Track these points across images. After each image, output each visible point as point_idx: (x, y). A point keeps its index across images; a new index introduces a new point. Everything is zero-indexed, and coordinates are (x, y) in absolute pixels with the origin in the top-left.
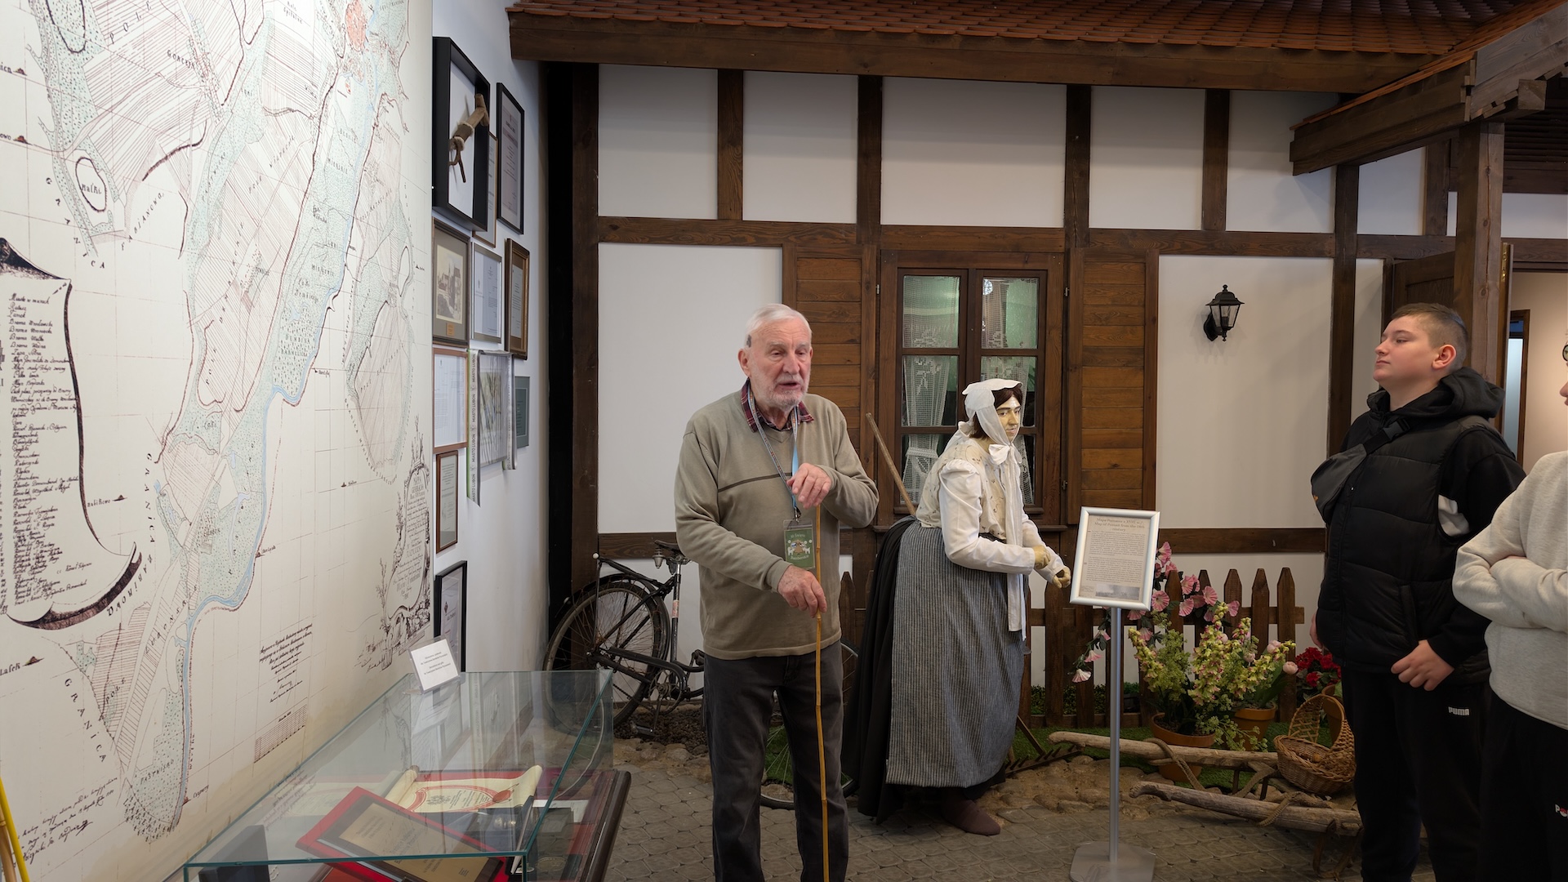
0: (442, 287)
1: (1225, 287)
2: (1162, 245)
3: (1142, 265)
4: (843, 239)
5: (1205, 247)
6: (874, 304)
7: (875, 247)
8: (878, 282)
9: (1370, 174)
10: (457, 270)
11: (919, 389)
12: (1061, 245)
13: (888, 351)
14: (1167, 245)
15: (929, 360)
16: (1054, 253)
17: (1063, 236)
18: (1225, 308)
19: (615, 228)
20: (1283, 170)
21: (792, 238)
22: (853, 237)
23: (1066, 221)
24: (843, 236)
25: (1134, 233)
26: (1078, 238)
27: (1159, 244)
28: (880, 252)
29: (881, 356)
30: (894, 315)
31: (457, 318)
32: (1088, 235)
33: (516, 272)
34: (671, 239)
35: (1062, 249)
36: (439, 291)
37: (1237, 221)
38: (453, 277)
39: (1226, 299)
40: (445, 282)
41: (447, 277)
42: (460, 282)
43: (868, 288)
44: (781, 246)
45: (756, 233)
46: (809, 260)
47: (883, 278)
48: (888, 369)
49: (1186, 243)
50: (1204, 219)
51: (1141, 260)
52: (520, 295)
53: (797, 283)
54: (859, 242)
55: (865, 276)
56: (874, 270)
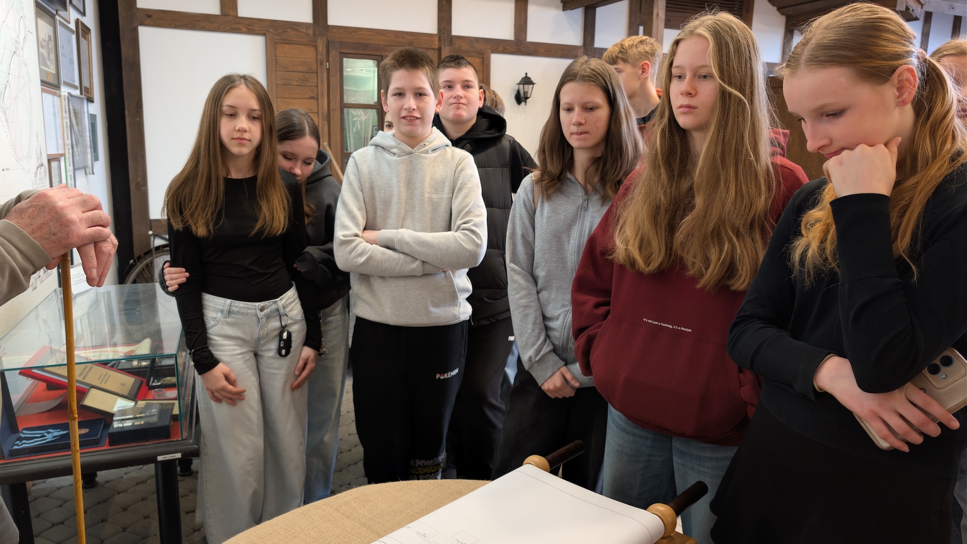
0: (43, 47)
1: (526, 74)
2: (493, 47)
3: (481, 59)
4: (303, 32)
5: (516, 50)
6: (325, 75)
7: (325, 39)
8: (328, 61)
9: (601, 12)
10: (50, 37)
11: (355, 129)
12: (436, 44)
13: (335, 105)
14: (495, 47)
15: (360, 112)
16: (432, 49)
17: (437, 38)
18: (526, 86)
19: (149, 16)
20: (557, 7)
21: (271, 30)
22: (311, 32)
23: (439, 30)
24: (304, 30)
25: (477, 40)
26: (446, 41)
27: (491, 47)
28: (328, 42)
29: (331, 108)
30: (338, 82)
31: (52, 70)
32: (452, 39)
33: (83, 42)
34: (189, 26)
35: (436, 47)
36: (41, 50)
37: (533, 36)
38: (48, 41)
39: (527, 81)
40: (44, 44)
41: (45, 41)
42: (52, 45)
43: (321, 64)
44: (264, 35)
45: (247, 25)
46: (283, 45)
47: (331, 59)
48: (336, 116)
49: (506, 47)
50: (516, 34)
51: (481, 56)
52: (87, 58)
53: (276, 60)
54: (314, 35)
55: (319, 57)
56: (325, 53)
